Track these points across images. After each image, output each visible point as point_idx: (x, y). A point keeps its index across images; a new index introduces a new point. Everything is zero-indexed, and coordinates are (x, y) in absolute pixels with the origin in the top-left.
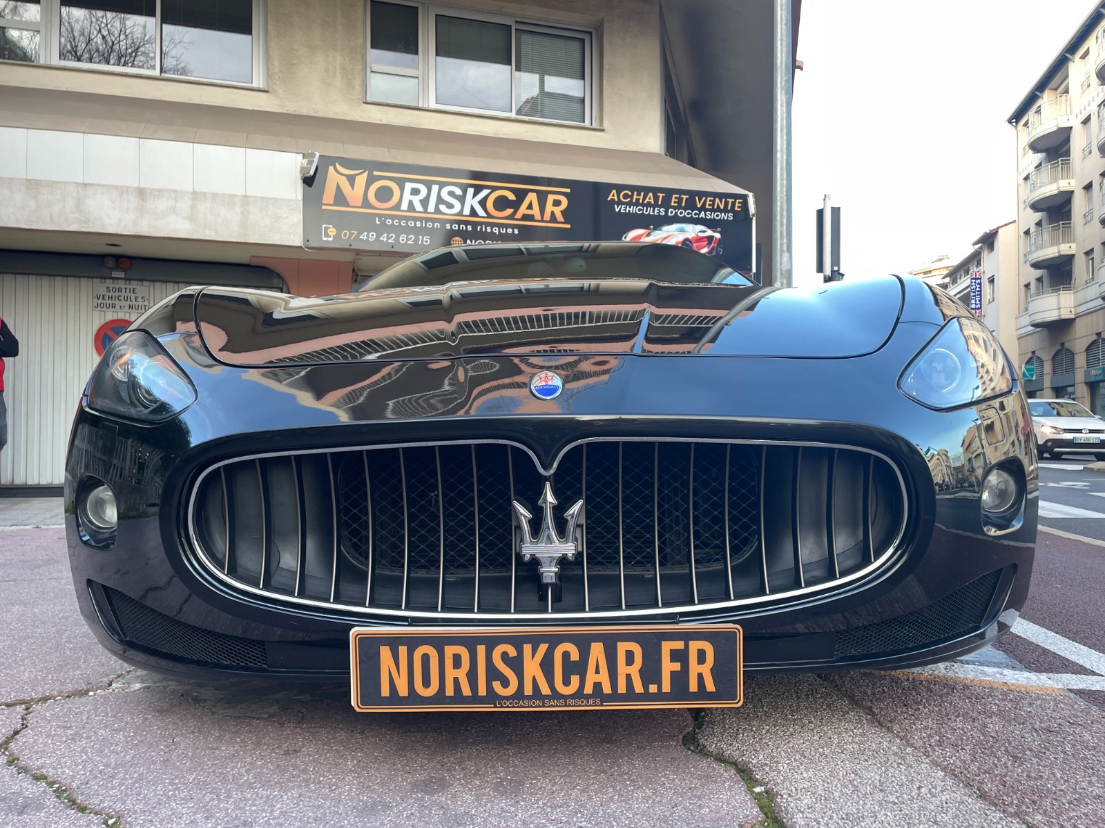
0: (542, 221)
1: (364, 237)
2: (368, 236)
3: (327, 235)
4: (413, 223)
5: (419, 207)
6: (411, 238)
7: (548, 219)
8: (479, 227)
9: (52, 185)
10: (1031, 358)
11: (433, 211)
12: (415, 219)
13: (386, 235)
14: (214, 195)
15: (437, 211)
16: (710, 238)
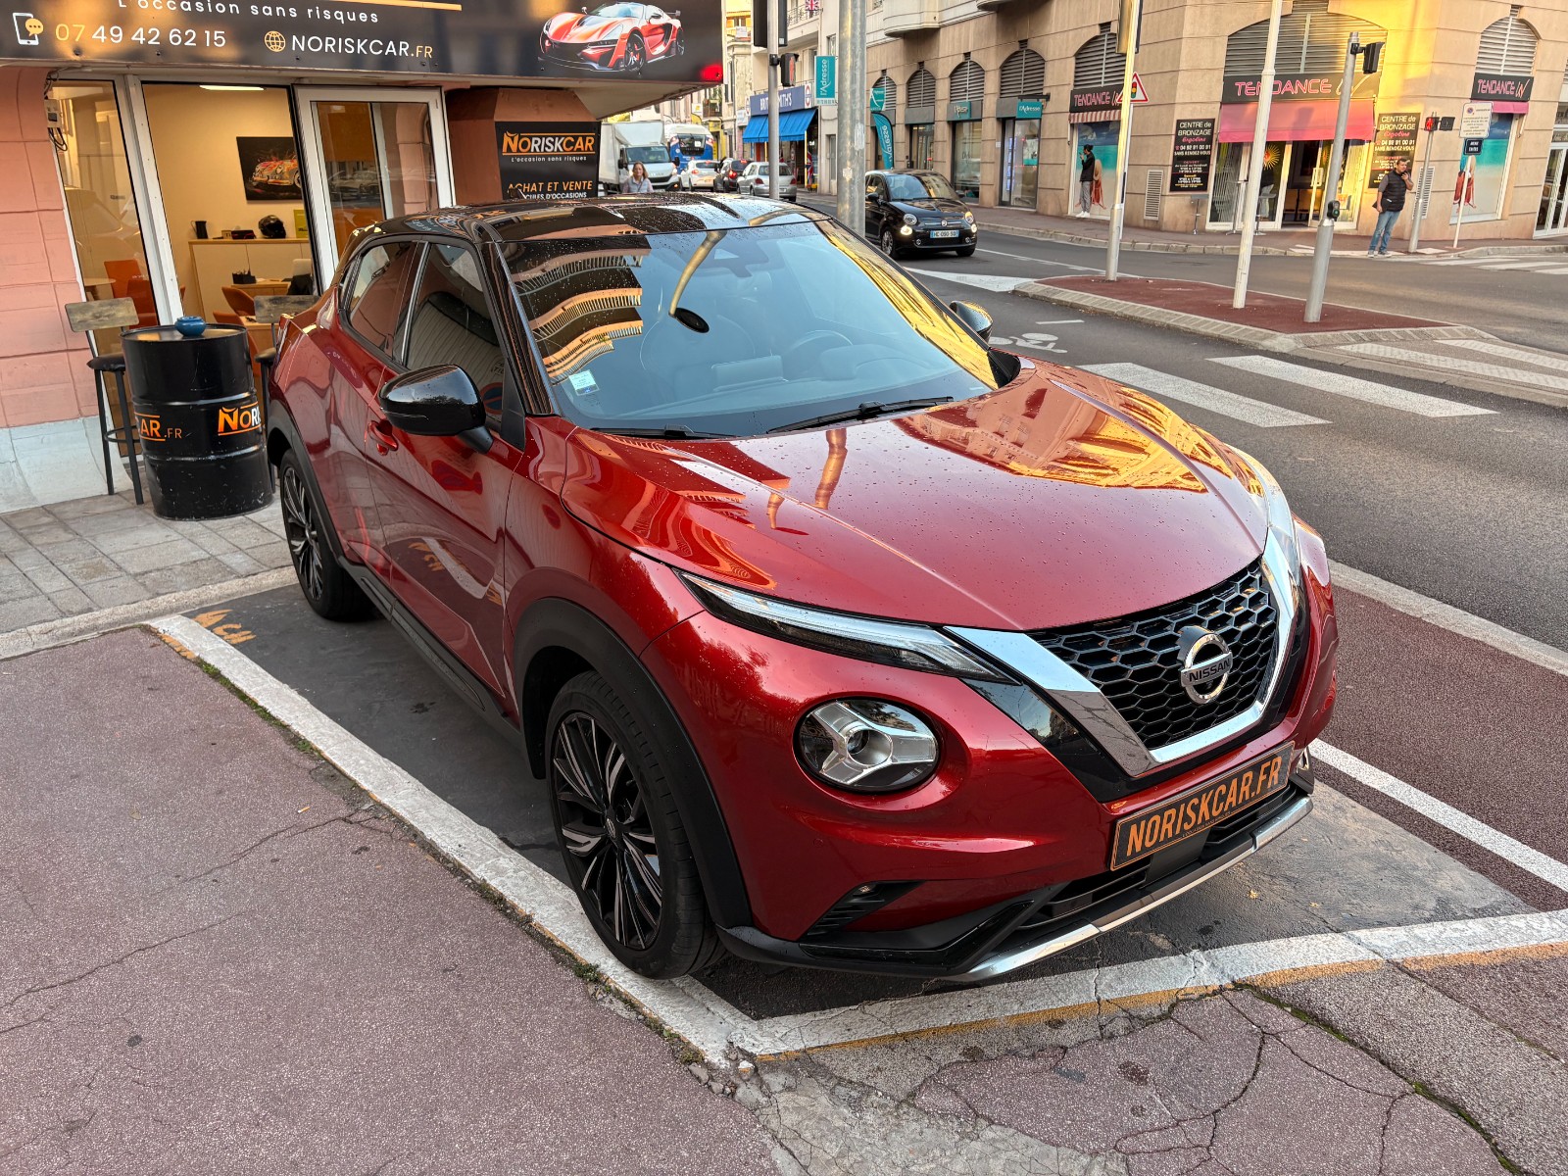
1: (100, 36)
2: (107, 34)
3: (26, 35)
4: (188, 3)
6: (191, 35)
8: (309, 11)
10: (880, 80)
13: (141, 30)
16: (667, 27)
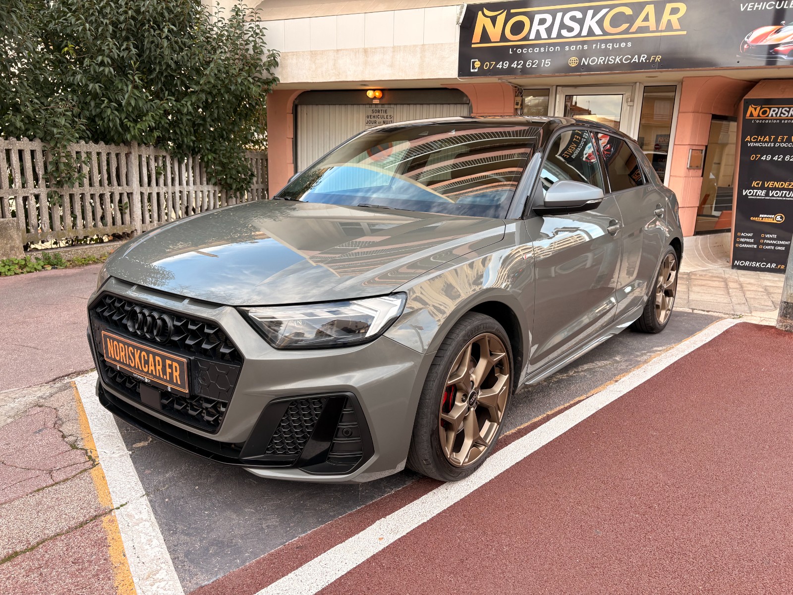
0: (657, 31)
1: (499, 66)
2: (503, 65)
3: (474, 68)
4: (538, 49)
5: (544, 35)
6: (536, 62)
7: (664, 29)
8: (594, 45)
9: (323, 52)
11: (555, 36)
12: (539, 46)
13: (516, 62)
14: (405, 47)
15: (559, 36)
